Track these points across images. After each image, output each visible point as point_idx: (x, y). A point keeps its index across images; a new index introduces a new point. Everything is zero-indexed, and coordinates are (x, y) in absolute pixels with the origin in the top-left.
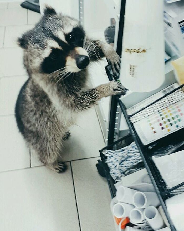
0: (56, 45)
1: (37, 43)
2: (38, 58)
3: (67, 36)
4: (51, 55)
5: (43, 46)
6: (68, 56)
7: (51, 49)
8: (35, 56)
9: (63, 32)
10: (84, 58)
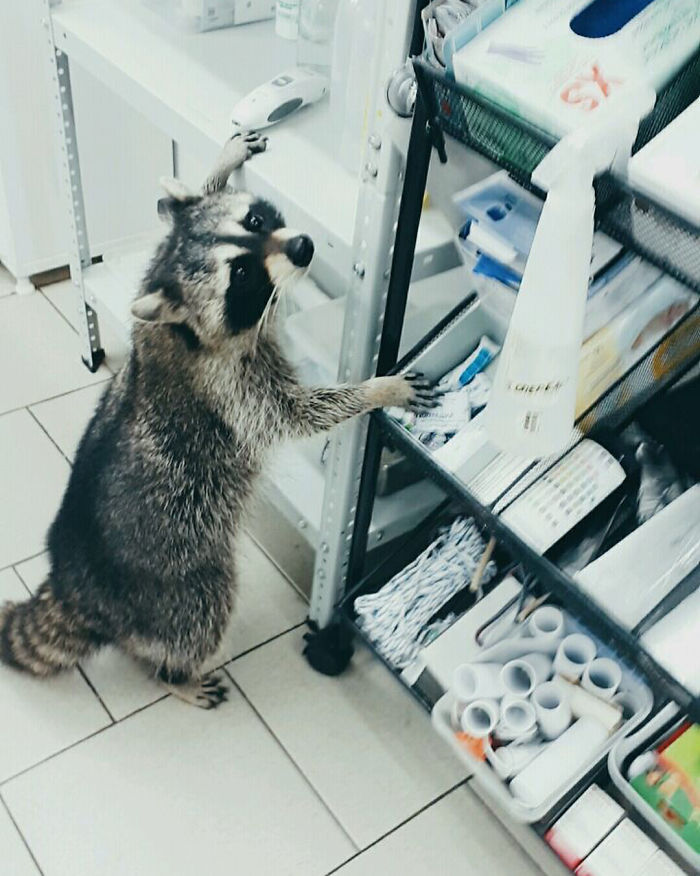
0: (234, 251)
1: (197, 270)
2: (212, 302)
3: (245, 223)
4: (233, 275)
5: (210, 270)
6: (266, 257)
7: (228, 264)
8: (205, 302)
9: (234, 220)
10: (301, 240)
